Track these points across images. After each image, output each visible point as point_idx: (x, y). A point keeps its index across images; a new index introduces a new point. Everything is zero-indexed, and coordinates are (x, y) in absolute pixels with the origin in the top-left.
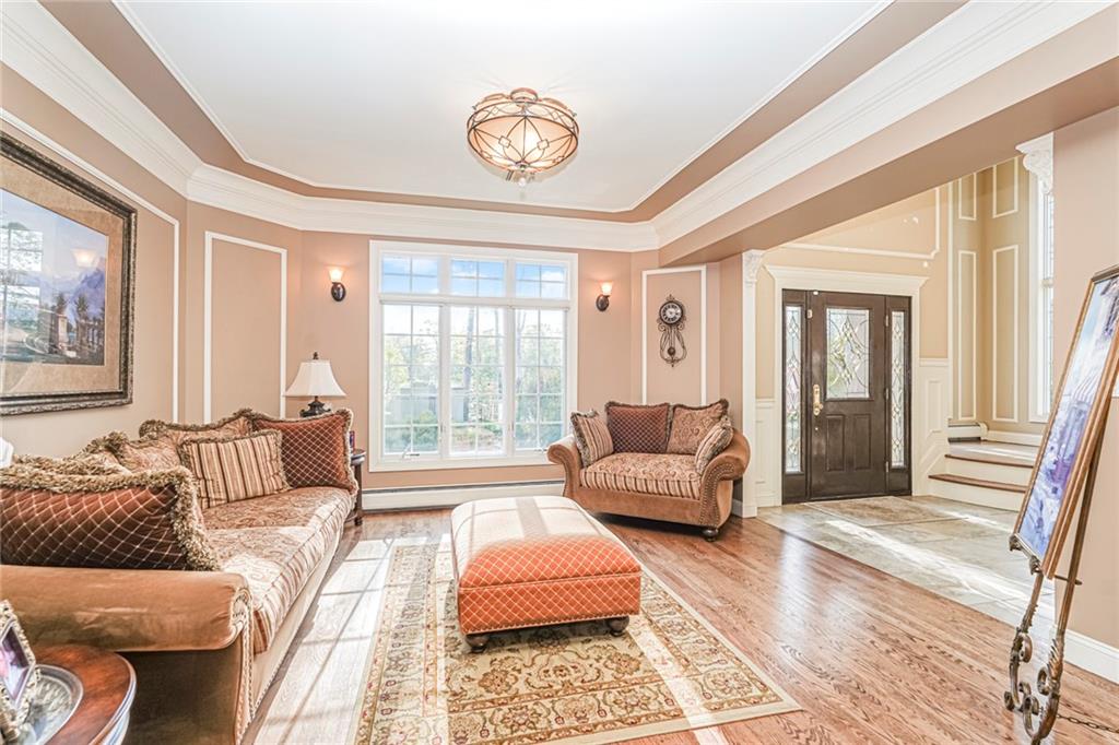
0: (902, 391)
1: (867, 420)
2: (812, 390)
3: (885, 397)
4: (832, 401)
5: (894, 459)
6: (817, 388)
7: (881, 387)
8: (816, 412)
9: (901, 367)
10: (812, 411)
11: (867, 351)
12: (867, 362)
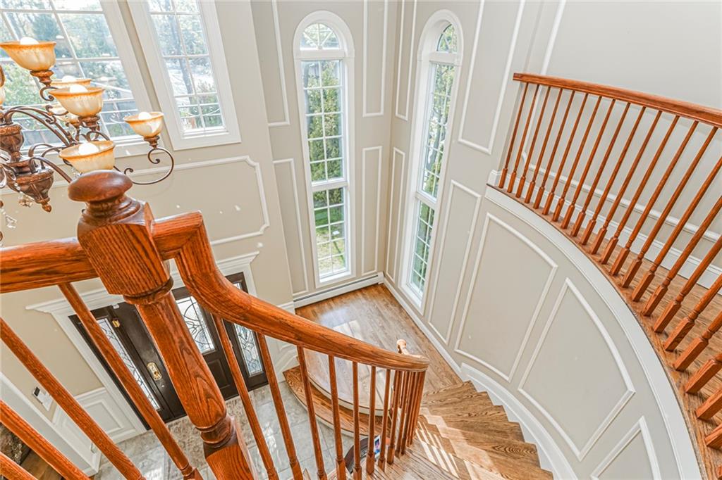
12: (206, 329)
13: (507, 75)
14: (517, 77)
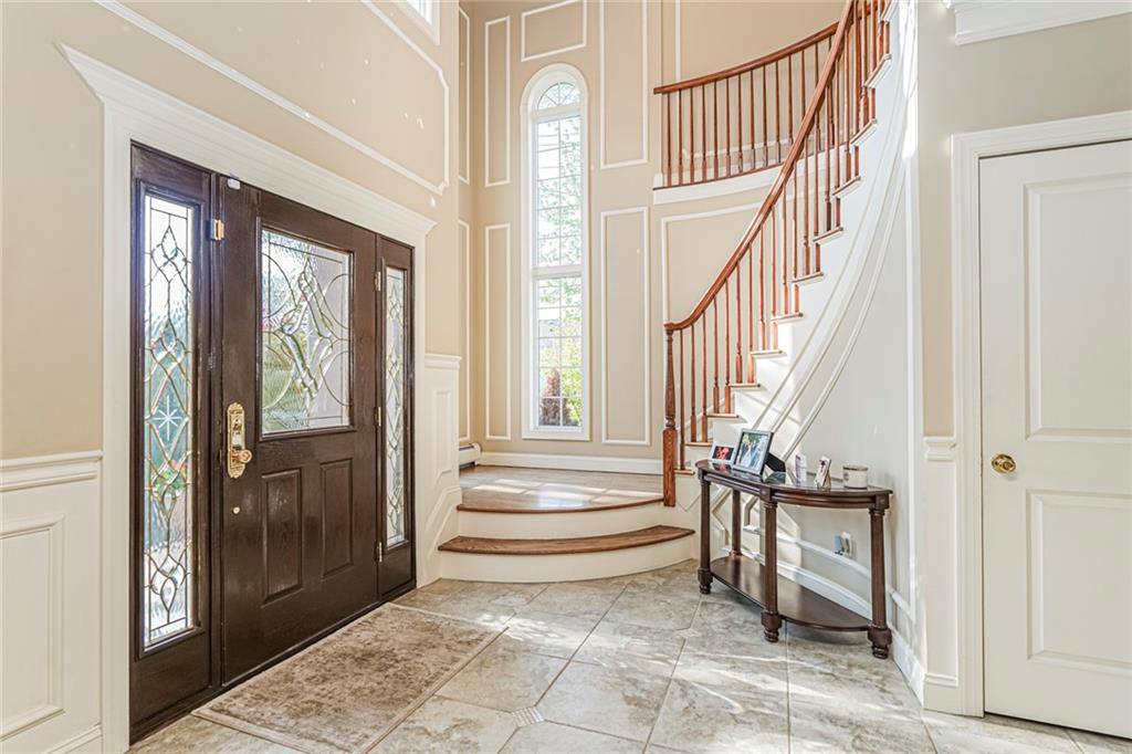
0: (400, 409)
1: (347, 469)
2: (224, 417)
3: (376, 424)
4: (272, 440)
5: (390, 531)
6: (236, 415)
7: (369, 402)
8: (235, 472)
9: (400, 367)
10: (223, 470)
11: (346, 336)
12: (346, 356)
13: (646, 90)
14: (656, 91)
